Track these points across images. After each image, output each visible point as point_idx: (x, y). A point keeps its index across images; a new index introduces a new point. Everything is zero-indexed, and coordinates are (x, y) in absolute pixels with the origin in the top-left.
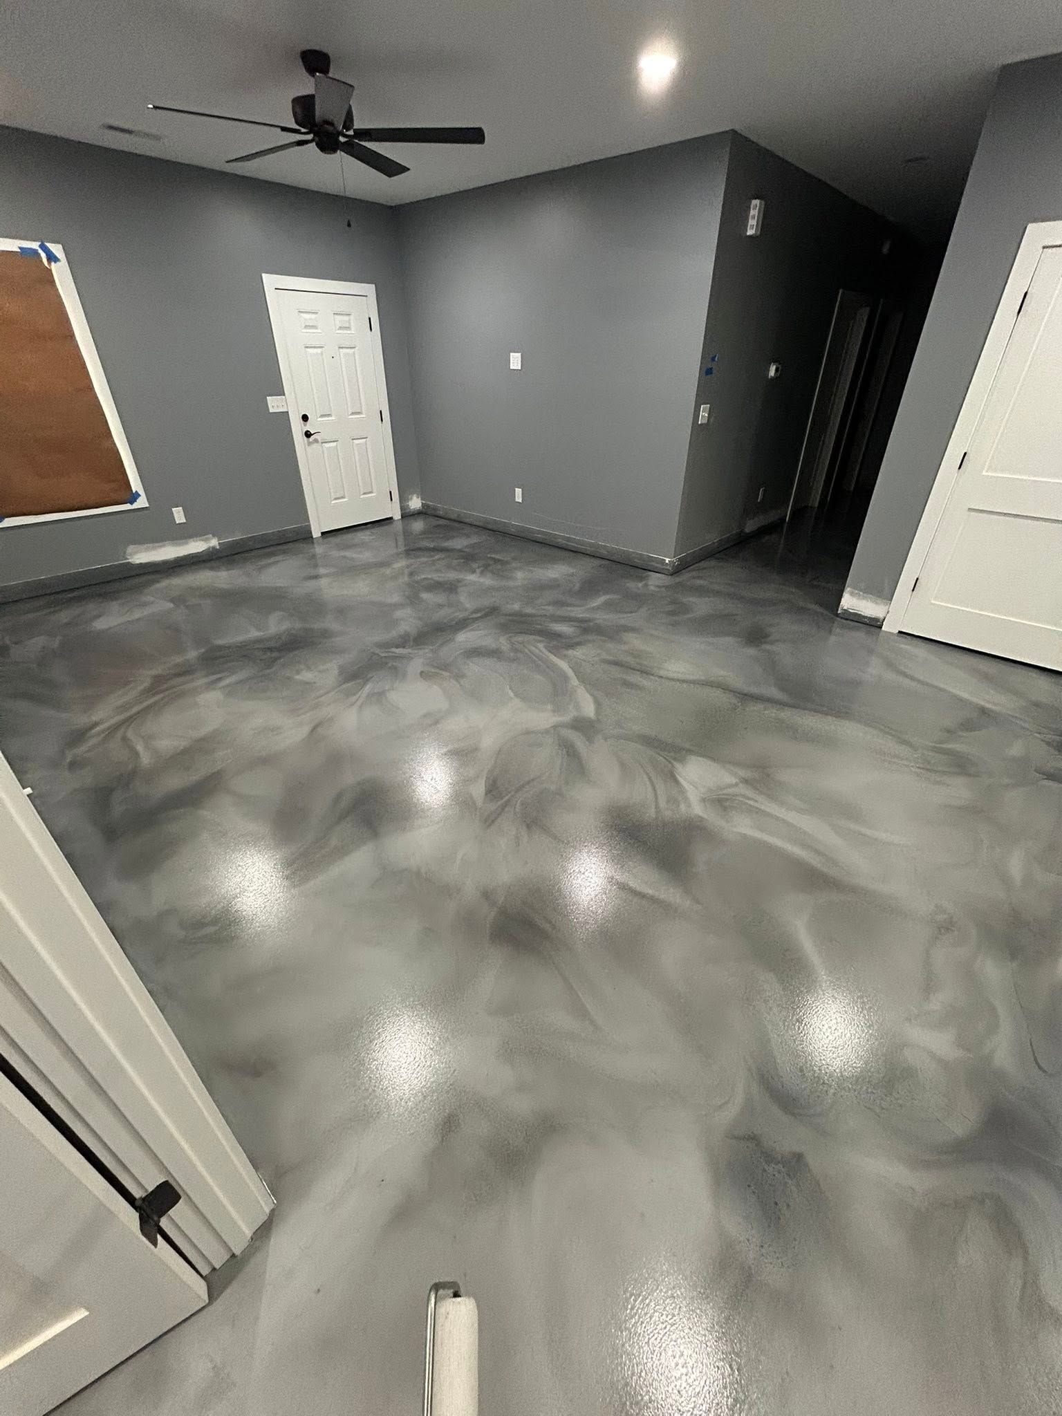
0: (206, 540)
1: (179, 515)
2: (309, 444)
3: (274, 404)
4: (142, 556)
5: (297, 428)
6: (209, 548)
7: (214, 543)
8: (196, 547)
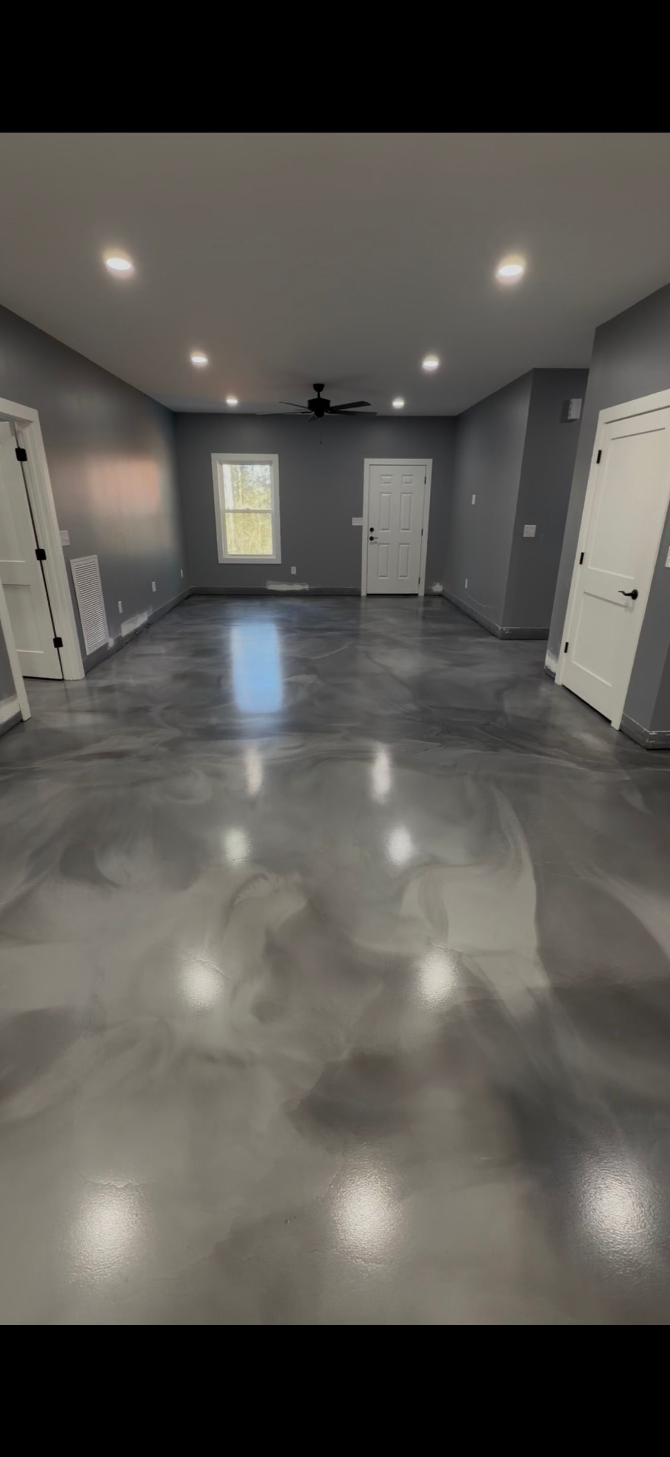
0: (303, 585)
1: (294, 570)
2: (371, 544)
3: (356, 522)
4: (273, 586)
5: (365, 534)
6: (303, 589)
7: (307, 587)
8: (297, 587)
